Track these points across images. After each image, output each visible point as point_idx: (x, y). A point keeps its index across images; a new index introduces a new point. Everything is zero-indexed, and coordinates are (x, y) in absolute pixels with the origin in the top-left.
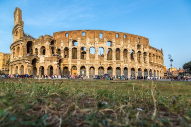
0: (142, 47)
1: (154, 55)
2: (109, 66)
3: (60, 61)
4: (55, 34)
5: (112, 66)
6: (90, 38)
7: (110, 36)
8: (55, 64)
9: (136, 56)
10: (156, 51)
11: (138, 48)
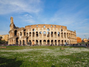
0: (63, 30)
1: (69, 34)
2: (48, 39)
3: (27, 38)
4: (26, 27)
5: (49, 40)
6: (40, 28)
7: (48, 26)
8: (25, 39)
9: (60, 35)
10: (71, 32)
11: (62, 31)
